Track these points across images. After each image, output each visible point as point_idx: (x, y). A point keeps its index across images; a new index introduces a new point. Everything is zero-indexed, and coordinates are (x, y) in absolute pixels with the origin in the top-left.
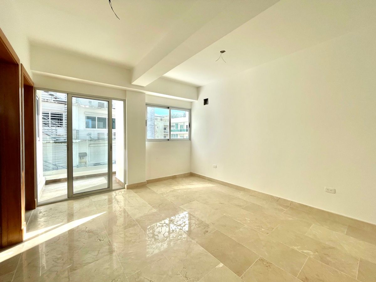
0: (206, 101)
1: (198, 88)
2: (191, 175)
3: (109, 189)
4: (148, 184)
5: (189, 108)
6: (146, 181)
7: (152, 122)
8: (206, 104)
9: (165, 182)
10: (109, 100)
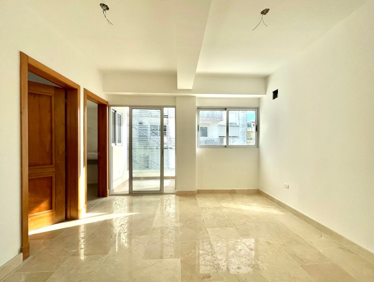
0: (275, 94)
1: (265, 79)
2: (258, 193)
3: (160, 192)
4: (198, 194)
5: (256, 106)
6: (196, 190)
7: (244, 128)
8: (277, 97)
9: (219, 195)
10: (161, 108)
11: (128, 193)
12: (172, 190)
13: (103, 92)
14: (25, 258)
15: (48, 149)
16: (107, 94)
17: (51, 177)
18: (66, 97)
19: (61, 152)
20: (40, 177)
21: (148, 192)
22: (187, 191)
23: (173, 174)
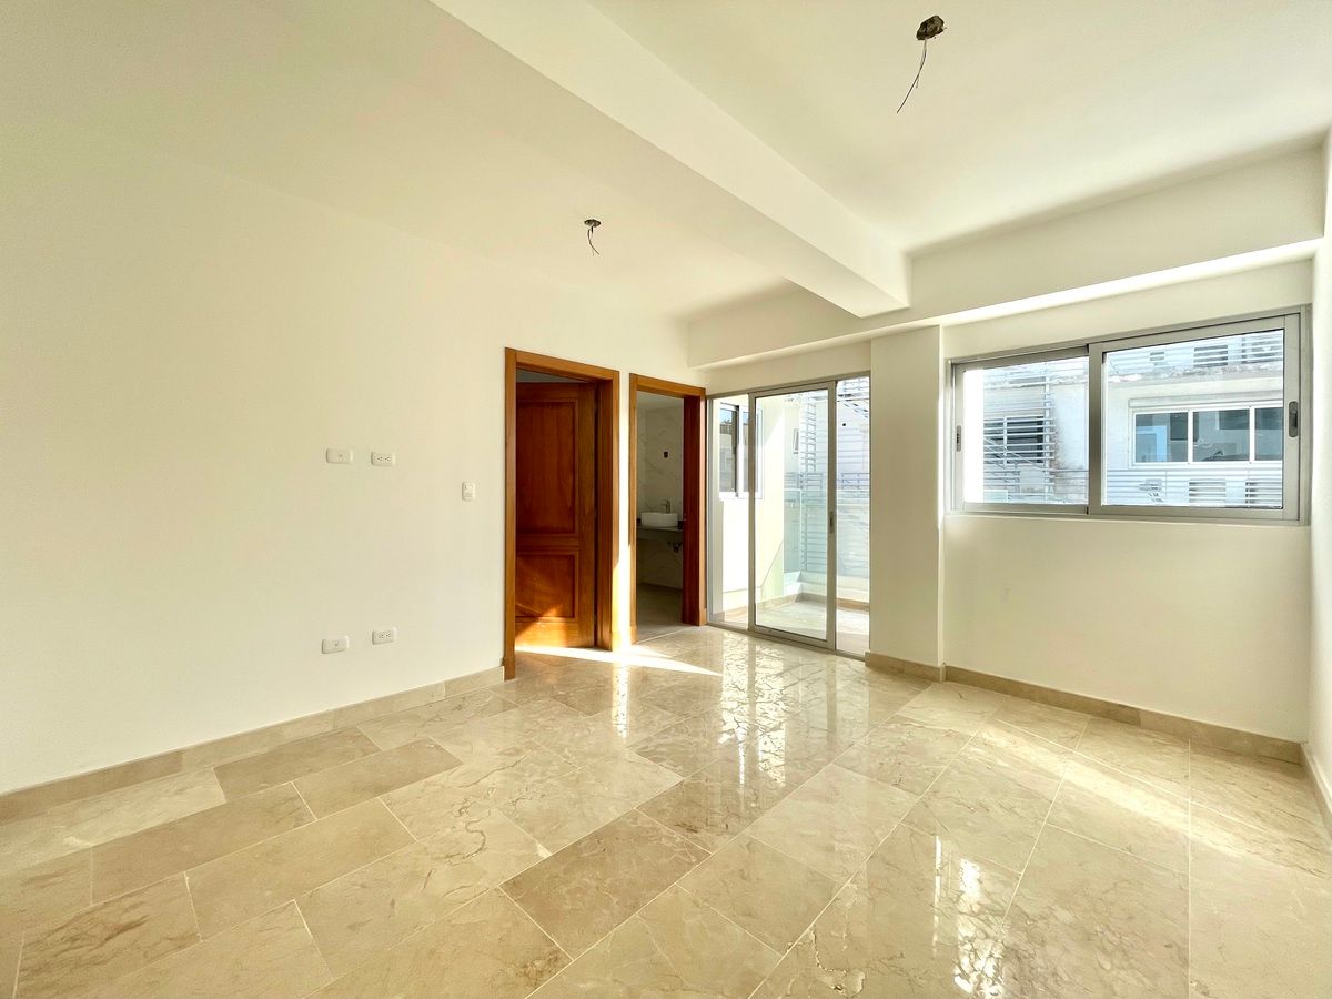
3: (828, 645)
10: (828, 384)
11: (747, 627)
12: (863, 648)
13: (689, 366)
14: (508, 676)
15: (569, 504)
16: (700, 370)
17: (573, 556)
18: (597, 400)
19: (587, 510)
20: (558, 553)
21: (808, 641)
22: (904, 662)
23: (864, 596)
